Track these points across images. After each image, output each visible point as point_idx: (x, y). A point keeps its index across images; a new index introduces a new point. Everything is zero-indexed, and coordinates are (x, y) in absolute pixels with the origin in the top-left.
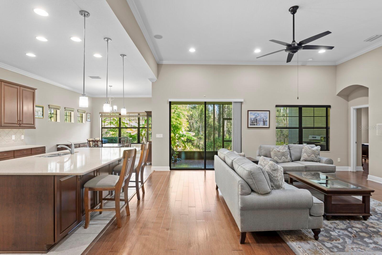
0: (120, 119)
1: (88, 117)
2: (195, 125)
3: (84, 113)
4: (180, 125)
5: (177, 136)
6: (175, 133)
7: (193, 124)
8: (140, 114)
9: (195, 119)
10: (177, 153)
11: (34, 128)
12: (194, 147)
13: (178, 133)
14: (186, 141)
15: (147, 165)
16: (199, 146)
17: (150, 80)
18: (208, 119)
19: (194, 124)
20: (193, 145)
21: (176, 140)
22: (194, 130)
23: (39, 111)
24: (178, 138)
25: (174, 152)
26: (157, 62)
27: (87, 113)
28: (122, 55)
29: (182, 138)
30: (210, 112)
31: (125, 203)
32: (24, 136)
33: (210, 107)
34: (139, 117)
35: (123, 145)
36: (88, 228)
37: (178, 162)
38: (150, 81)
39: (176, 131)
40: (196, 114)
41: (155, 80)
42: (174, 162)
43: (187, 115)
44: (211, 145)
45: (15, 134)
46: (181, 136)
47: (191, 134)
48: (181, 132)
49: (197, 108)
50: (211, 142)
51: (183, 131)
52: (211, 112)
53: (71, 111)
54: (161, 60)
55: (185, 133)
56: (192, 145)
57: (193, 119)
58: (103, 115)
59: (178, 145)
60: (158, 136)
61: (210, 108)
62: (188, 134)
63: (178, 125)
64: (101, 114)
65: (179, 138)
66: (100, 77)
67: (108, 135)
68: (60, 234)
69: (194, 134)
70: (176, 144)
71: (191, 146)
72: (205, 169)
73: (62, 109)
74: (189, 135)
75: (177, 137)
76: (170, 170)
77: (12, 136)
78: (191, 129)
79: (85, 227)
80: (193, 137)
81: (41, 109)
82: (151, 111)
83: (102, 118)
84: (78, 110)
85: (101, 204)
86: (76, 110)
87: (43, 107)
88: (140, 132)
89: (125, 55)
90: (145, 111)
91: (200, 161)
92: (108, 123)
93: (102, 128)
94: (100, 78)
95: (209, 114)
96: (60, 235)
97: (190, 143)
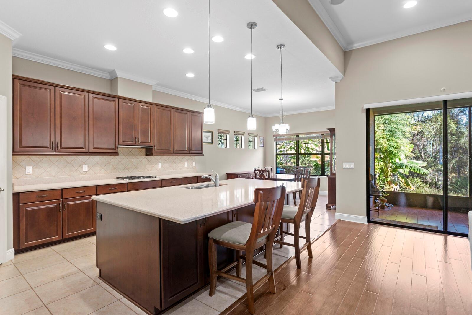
0: (298, 142)
1: (261, 141)
2: (429, 149)
3: (256, 136)
4: (395, 148)
5: (391, 167)
6: (387, 162)
7: (424, 147)
8: (324, 134)
9: (429, 140)
10: (387, 195)
11: (202, 154)
12: (427, 184)
13: (392, 162)
14: (408, 174)
15: (330, 209)
16: (436, 184)
17: (331, 79)
18: (459, 138)
19: (428, 147)
20: (426, 182)
21: (389, 173)
22: (426, 157)
23: (209, 136)
24: (392, 170)
25: (379, 193)
26: (343, 49)
27: (259, 137)
28: (279, 45)
29: (400, 170)
30: (464, 126)
31: (268, 272)
32: (195, 163)
33: (462, 116)
34: (323, 138)
35: (297, 178)
36: (214, 296)
37: (386, 209)
38: (332, 81)
39: (388, 158)
40: (431, 130)
41: (341, 78)
42: (378, 209)
43: (408, 131)
44: (464, 183)
45: (187, 161)
46: (398, 166)
47: (420, 165)
48: (397, 161)
49: (433, 120)
50: (465, 178)
51: (401, 158)
52: (466, 125)
53: (241, 135)
54: (351, 43)
55: (405, 162)
56: (423, 182)
57: (425, 138)
58: (277, 138)
59: (392, 182)
60: (346, 165)
61: (462, 118)
62: (413, 163)
63: (392, 149)
64: (275, 137)
65: (395, 170)
66: (264, 88)
67: (289, 163)
68: (169, 298)
69: (425, 164)
70: (389, 179)
71: (419, 183)
72: (445, 232)
73: (232, 133)
74: (414, 165)
75: (389, 169)
76: (367, 223)
77: (184, 163)
78: (421, 156)
79: (211, 295)
80: (422, 169)
81: (210, 134)
82: (335, 128)
83: (276, 142)
84: (249, 133)
85: (238, 263)
86: (246, 134)
87: (212, 132)
88: (324, 160)
89: (284, 45)
90: (328, 129)
91: (436, 212)
92: (289, 149)
93: (276, 154)
94: (264, 90)
95: (460, 128)
96: (169, 300)
97: (418, 178)
